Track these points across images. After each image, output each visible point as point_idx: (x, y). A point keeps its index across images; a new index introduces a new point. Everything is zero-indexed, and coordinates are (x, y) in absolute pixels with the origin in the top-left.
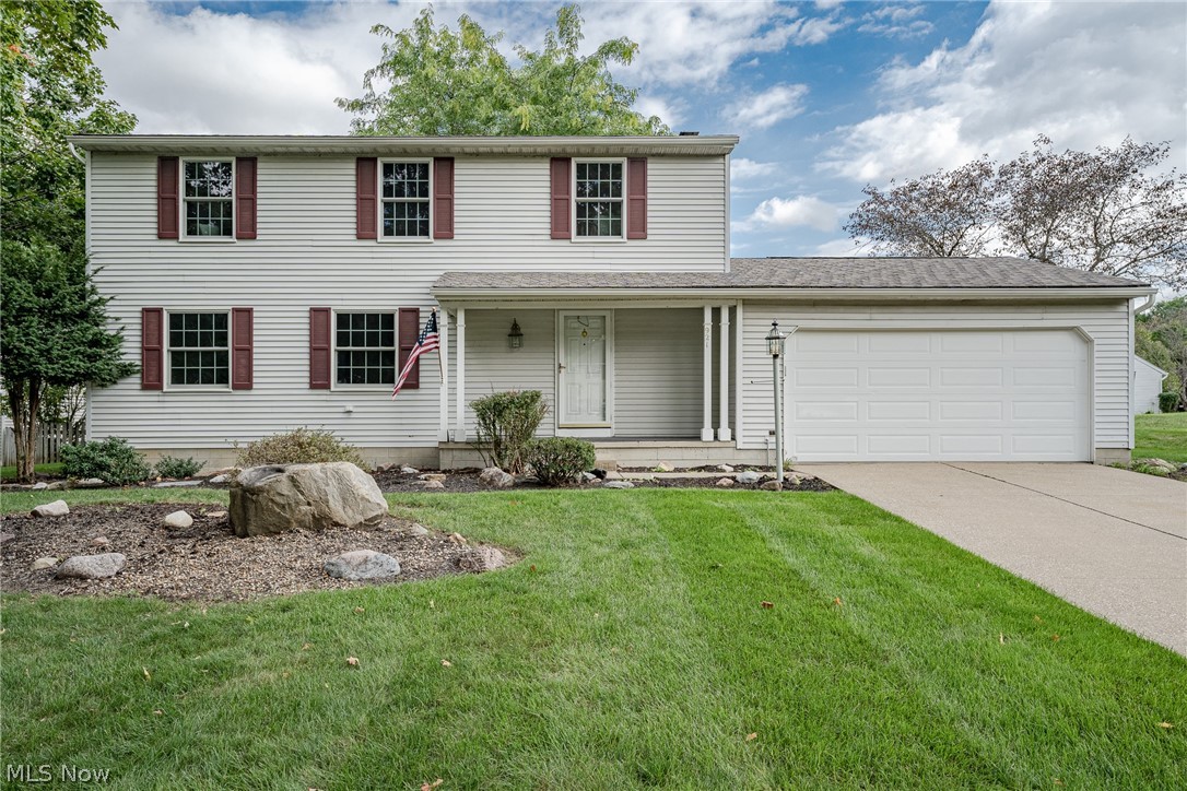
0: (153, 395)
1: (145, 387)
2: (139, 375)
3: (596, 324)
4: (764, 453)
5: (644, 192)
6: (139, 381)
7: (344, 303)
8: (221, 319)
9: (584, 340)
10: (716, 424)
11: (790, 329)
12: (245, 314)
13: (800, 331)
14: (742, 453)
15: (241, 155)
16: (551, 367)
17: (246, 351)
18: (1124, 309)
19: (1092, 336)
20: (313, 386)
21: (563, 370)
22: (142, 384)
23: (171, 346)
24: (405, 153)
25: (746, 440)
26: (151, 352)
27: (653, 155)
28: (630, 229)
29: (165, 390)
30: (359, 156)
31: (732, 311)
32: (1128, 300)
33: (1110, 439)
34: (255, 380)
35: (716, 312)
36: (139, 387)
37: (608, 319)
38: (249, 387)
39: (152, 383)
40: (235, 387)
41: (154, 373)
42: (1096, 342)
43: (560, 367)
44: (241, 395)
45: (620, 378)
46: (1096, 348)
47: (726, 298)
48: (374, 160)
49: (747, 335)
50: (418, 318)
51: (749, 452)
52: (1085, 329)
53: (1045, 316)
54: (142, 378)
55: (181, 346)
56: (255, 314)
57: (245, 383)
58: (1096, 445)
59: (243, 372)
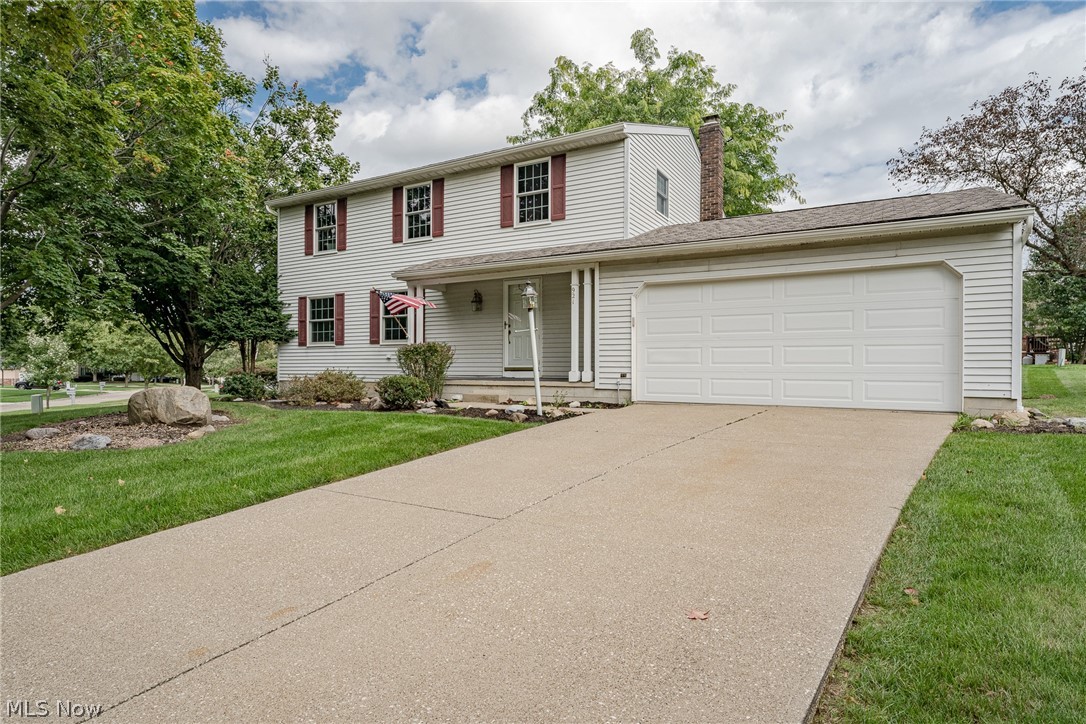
0: (303, 349)
1: (300, 344)
2: (297, 337)
4: (615, 392)
5: (563, 182)
10: (581, 368)
13: (648, 286)
14: (600, 392)
17: (341, 320)
18: (1008, 236)
19: (960, 270)
20: (372, 342)
22: (298, 342)
23: (311, 319)
25: (603, 381)
27: (570, 151)
28: (554, 212)
29: (308, 345)
31: (592, 272)
32: (1012, 225)
33: (986, 387)
34: (345, 339)
35: (581, 274)
36: (297, 344)
38: (343, 343)
40: (337, 343)
41: (304, 335)
42: (965, 277)
44: (339, 349)
46: (965, 284)
47: (586, 262)
49: (603, 292)
51: (606, 392)
52: (951, 264)
53: (900, 252)
54: (298, 339)
55: (315, 318)
56: (345, 297)
57: (340, 342)
58: (965, 394)
59: (340, 334)
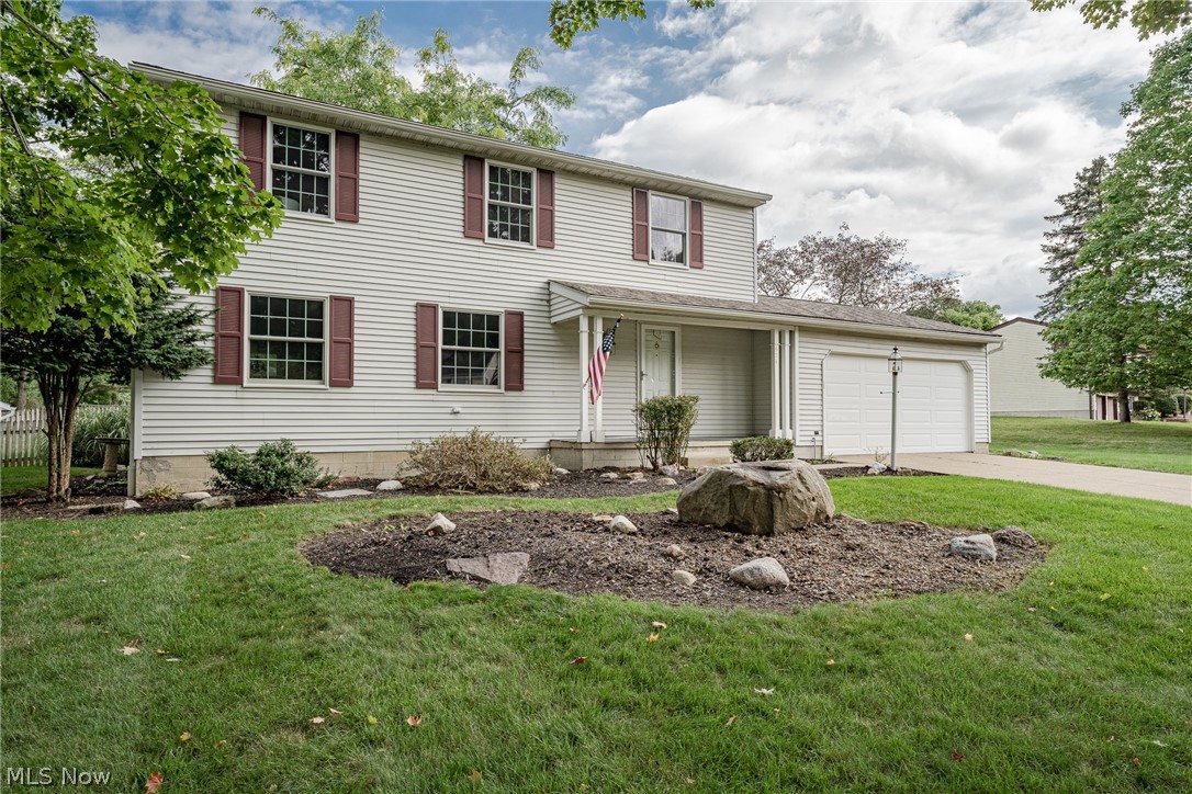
0: (228, 391)
1: (217, 381)
2: (210, 366)
3: (666, 338)
6: (210, 373)
7: (452, 300)
8: (316, 307)
9: (657, 352)
11: (826, 352)
12: (345, 305)
13: (832, 354)
15: (341, 129)
16: (634, 374)
17: (346, 345)
20: (419, 386)
21: (644, 377)
22: (214, 377)
23: (252, 333)
24: (512, 160)
25: (803, 438)
26: (227, 339)
29: (245, 385)
30: (466, 153)
34: (355, 377)
36: (210, 380)
37: (676, 334)
38: (349, 384)
39: (226, 376)
40: (333, 384)
41: (232, 364)
43: (642, 375)
44: (340, 393)
45: (687, 386)
48: (482, 161)
50: (522, 321)
54: (215, 370)
55: (266, 334)
56: (356, 305)
57: (344, 379)
59: (343, 366)
